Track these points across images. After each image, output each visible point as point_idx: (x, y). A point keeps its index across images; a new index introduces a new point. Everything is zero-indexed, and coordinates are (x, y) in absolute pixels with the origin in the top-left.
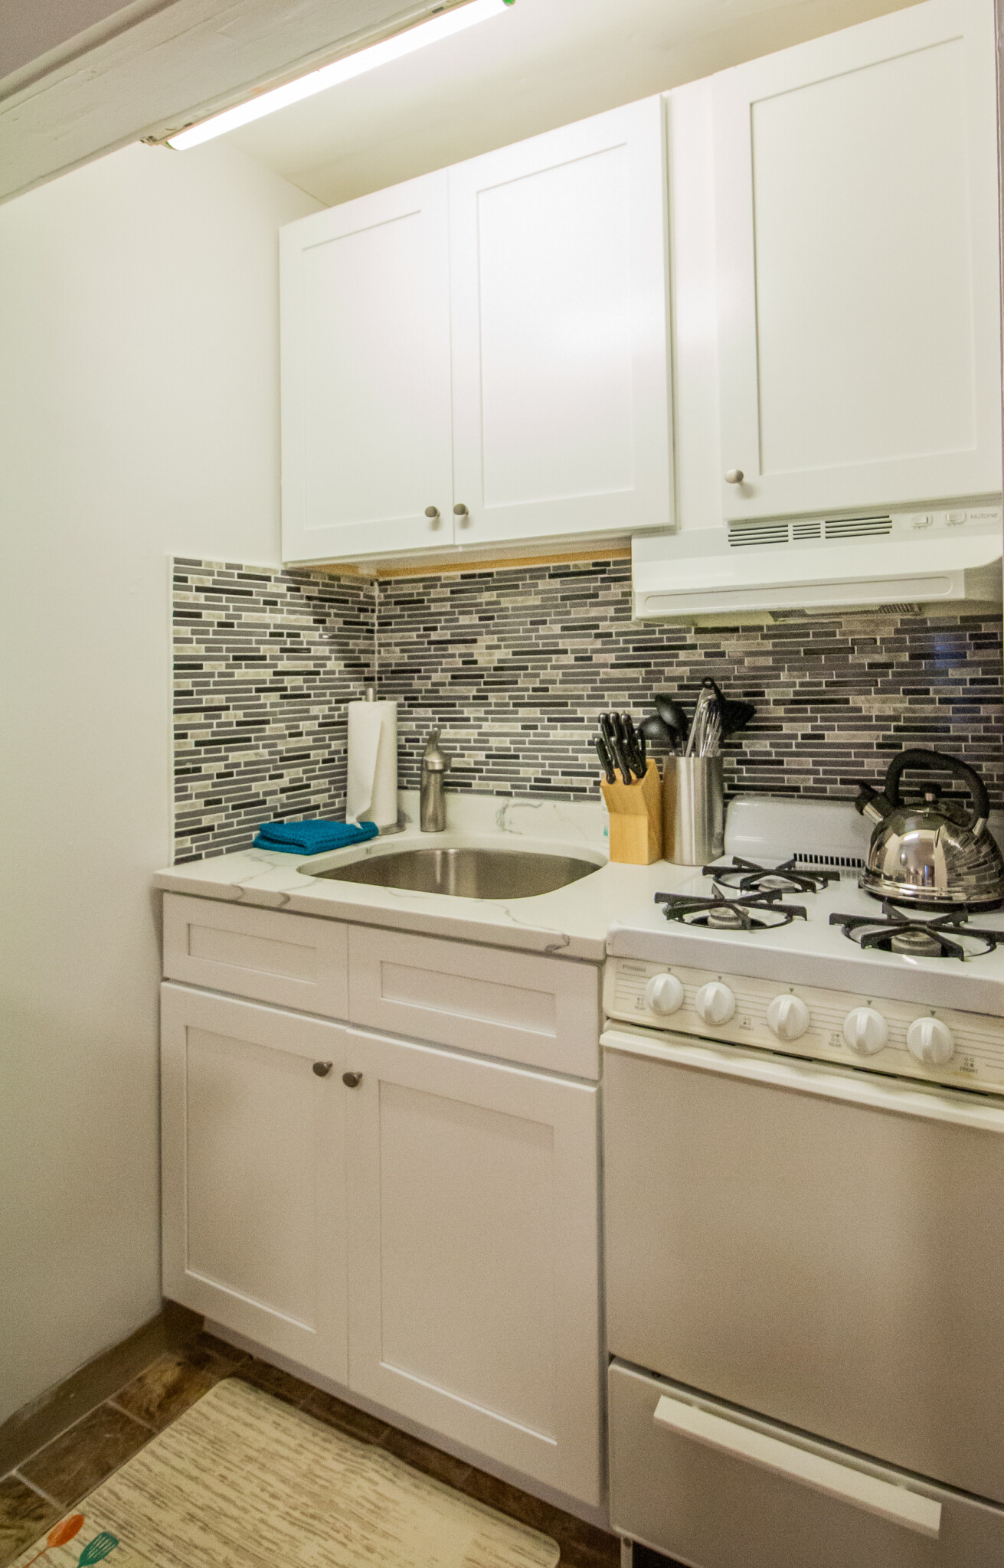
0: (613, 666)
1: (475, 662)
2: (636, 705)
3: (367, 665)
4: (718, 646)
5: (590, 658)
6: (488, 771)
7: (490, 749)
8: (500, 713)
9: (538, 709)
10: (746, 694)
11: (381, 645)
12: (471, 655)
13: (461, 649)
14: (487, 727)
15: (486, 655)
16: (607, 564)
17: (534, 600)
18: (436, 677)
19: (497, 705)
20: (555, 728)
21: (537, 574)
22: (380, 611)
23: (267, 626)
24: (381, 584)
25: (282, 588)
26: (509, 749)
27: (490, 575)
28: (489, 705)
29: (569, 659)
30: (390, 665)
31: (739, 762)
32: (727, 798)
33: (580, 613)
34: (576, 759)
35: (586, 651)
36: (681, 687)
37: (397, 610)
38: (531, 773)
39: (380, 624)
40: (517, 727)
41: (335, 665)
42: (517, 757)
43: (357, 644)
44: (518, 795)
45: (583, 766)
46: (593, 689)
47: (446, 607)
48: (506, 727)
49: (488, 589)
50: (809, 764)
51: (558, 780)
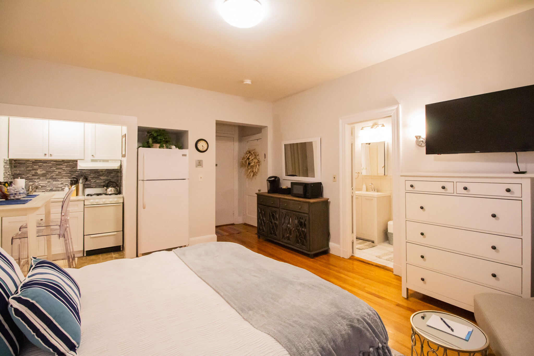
0: (65, 174)
1: (37, 173)
2: (69, 179)
3: (12, 173)
5: (61, 173)
6: (41, 189)
8: (43, 180)
9: (51, 180)
10: (86, 177)
11: (14, 170)
12: (37, 172)
13: (34, 171)
14: (39, 182)
15: (39, 172)
17: (51, 165)
20: (54, 182)
21: (51, 161)
22: (14, 165)
25: (8, 162)
27: (41, 161)
28: (40, 179)
29: (57, 173)
32: (85, 189)
33: (58, 167)
36: (77, 176)
38: (49, 188)
39: (14, 167)
40: (47, 182)
42: (46, 186)
44: (46, 192)
47: (31, 165)
48: (44, 182)
49: (41, 163)
50: (94, 184)
51: (54, 189)
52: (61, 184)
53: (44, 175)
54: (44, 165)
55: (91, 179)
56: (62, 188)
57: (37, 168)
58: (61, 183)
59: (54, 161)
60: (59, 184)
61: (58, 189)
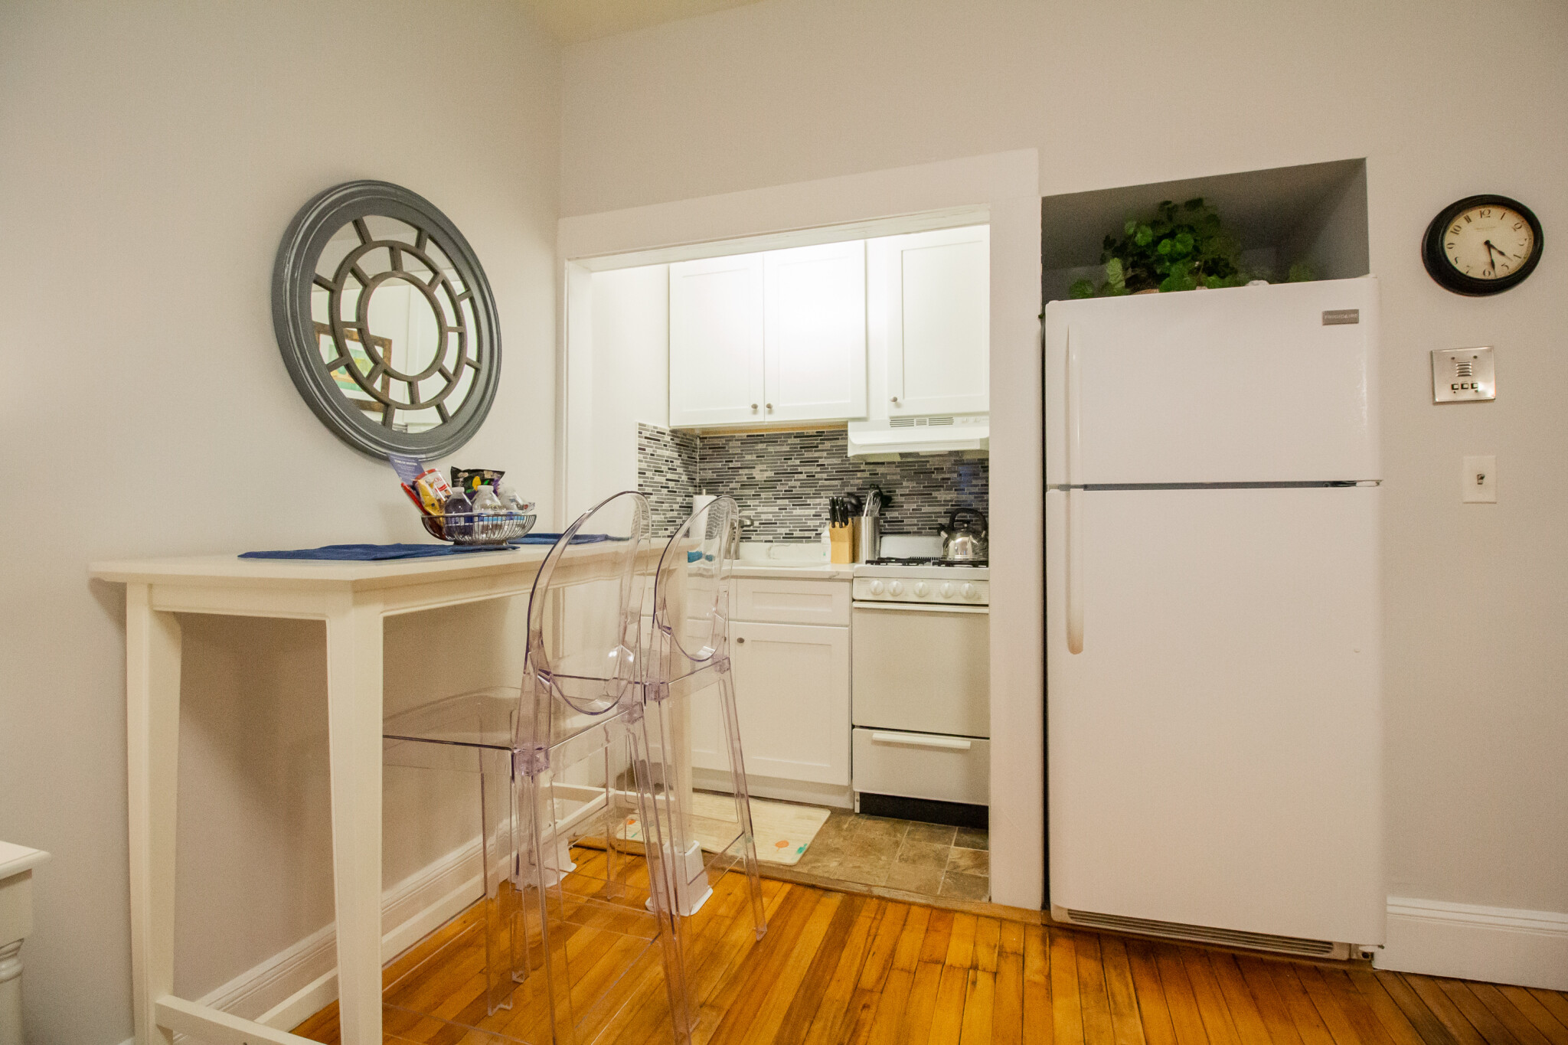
0: (826, 480)
1: (754, 478)
3: (694, 479)
4: (876, 470)
5: (814, 476)
6: (760, 531)
7: (762, 520)
8: (767, 502)
9: (787, 500)
10: (888, 492)
11: (700, 469)
12: (752, 474)
13: (746, 471)
14: (759, 509)
15: (761, 474)
16: (824, 432)
17: (786, 448)
18: (732, 485)
19: (765, 498)
20: (796, 509)
21: (789, 436)
22: (699, 452)
23: (663, 456)
24: (700, 438)
25: (668, 438)
26: (771, 520)
27: (763, 435)
28: (761, 499)
29: (803, 476)
30: (706, 479)
31: (884, 522)
32: (881, 537)
33: (807, 455)
34: (806, 523)
35: (812, 472)
36: (858, 489)
37: (710, 452)
38: (784, 531)
39: (700, 459)
40: (776, 509)
41: (684, 478)
42: (776, 523)
43: (691, 468)
44: (776, 542)
45: (810, 526)
46: (816, 490)
47: (738, 450)
48: (770, 509)
49: (761, 442)
50: (915, 521)
51: (797, 534)
52: (814, 516)
53: (770, 485)
54: (771, 449)
55: (903, 499)
56: (817, 530)
57: (752, 461)
58: (813, 512)
59: (795, 437)
60: (810, 516)
61: (807, 534)
